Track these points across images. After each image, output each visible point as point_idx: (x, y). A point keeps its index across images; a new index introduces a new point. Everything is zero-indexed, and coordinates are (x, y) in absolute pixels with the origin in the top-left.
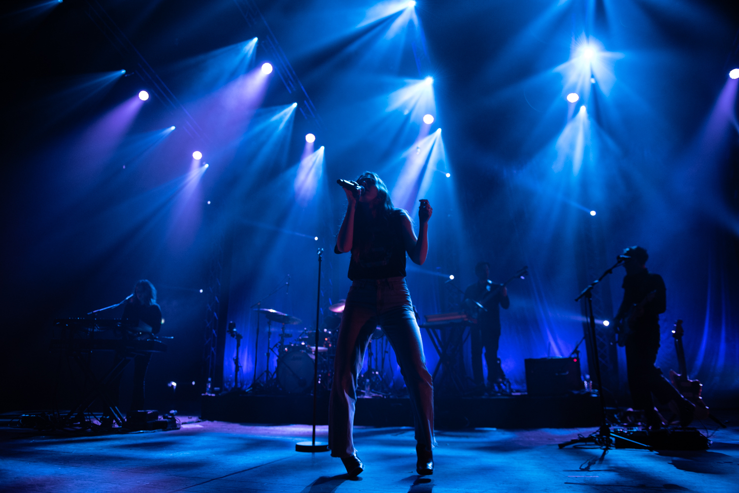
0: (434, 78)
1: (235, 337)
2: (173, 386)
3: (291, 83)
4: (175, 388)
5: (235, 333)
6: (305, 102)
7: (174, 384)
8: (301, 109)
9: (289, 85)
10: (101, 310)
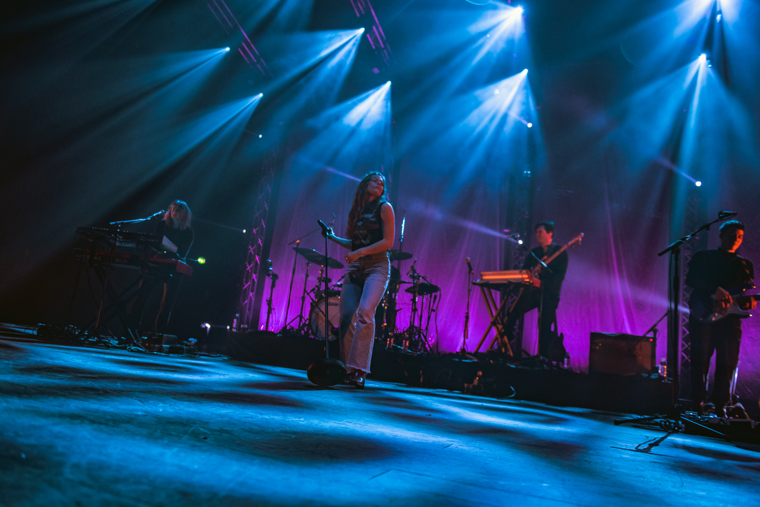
0: (524, 8)
1: (271, 277)
2: (206, 327)
3: (360, 5)
4: (208, 330)
5: (270, 272)
6: (374, 28)
7: (208, 326)
8: (368, 36)
9: (357, 7)
10: (125, 222)
